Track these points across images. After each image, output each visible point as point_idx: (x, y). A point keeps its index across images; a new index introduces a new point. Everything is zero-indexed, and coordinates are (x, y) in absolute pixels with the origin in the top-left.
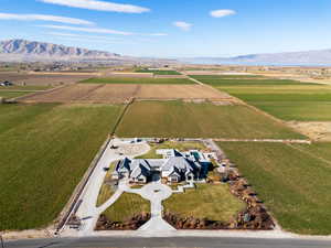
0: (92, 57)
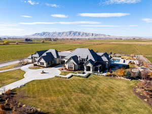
0: (98, 37)
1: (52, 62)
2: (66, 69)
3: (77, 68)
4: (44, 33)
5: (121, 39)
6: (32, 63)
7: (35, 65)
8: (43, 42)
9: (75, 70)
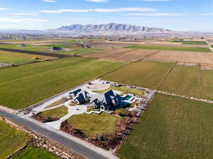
0: (151, 32)
2: (90, 107)
3: (96, 107)
4: (74, 26)
8: (75, 56)
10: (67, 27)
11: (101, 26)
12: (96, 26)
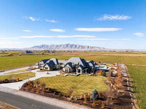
1: (53, 67)
2: (63, 72)
3: (71, 71)
4: (43, 46)
5: (115, 51)
6: (39, 68)
7: (41, 70)
8: (43, 54)
9: (70, 72)
10: (38, 46)
11: (61, 45)
12: (57, 46)
